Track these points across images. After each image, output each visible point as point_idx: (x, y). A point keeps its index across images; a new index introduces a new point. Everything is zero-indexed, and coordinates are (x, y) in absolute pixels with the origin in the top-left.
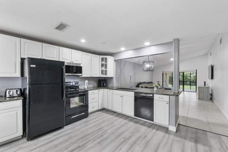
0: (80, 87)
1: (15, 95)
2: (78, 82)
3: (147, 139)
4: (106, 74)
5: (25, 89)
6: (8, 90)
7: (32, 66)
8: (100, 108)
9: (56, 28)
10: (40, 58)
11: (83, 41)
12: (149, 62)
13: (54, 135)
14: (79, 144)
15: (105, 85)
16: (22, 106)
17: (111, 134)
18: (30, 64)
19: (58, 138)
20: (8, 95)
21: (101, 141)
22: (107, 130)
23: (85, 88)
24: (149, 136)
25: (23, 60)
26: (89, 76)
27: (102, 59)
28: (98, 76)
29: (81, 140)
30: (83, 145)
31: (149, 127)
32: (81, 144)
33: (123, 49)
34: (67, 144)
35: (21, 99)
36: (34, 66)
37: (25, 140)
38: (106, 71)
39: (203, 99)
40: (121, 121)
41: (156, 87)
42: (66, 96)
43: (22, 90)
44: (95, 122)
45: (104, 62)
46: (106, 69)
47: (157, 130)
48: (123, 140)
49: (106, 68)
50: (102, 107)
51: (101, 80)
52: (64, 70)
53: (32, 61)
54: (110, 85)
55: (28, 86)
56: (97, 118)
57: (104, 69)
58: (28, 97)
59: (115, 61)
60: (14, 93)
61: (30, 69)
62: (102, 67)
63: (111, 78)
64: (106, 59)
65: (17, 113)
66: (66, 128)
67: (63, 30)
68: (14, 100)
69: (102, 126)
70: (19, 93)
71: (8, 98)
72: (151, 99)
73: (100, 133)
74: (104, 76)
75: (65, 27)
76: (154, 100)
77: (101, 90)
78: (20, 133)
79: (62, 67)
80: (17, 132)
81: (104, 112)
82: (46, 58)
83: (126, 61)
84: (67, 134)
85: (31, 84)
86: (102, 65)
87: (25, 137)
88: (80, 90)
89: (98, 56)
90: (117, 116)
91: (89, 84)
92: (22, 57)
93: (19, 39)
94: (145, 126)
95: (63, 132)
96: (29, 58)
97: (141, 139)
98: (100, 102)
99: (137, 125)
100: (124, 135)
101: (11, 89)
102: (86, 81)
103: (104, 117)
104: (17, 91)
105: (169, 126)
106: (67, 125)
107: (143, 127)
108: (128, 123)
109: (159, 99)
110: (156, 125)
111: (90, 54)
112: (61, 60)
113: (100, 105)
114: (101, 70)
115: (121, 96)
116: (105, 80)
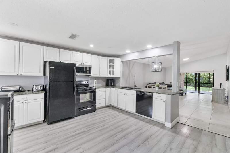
0: (90, 86)
1: (39, 89)
2: (88, 81)
3: (141, 131)
4: (114, 75)
5: (46, 86)
6: (35, 86)
7: (51, 67)
8: (107, 105)
9: (69, 38)
10: (57, 61)
11: (92, 46)
12: (157, 63)
13: (67, 123)
14: (84, 130)
15: (112, 84)
16: (44, 98)
17: (112, 125)
18: (50, 66)
19: (69, 125)
20: (34, 90)
21: (102, 129)
22: (109, 122)
23: (94, 87)
24: (144, 129)
25: (45, 63)
26: (98, 76)
27: (110, 61)
28: (106, 76)
29: (86, 128)
30: (87, 131)
31: (147, 122)
32: (86, 130)
33: (128, 51)
34: (75, 129)
35: (43, 93)
36: (53, 68)
37: (46, 124)
38: (113, 71)
39: (217, 101)
40: (123, 116)
41: (157, 87)
42: (77, 92)
43: (44, 86)
44: (101, 115)
45: (111, 64)
46: (113, 70)
47: (154, 125)
48: (121, 130)
49: (113, 68)
50: (109, 104)
51: (109, 79)
52: (76, 70)
53: (52, 63)
54: (117, 85)
55: (48, 83)
56: (102, 112)
57: (111, 69)
58: (48, 91)
59: (122, 62)
60: (39, 88)
61: (50, 69)
62: (110, 68)
63: (118, 78)
64: (113, 60)
65: (40, 103)
66: (76, 118)
67: (75, 38)
68: (39, 93)
69: (105, 119)
70: (42, 88)
71: (35, 91)
72: (151, 98)
73: (103, 124)
74: (112, 76)
75: (76, 37)
76: (153, 99)
77: (108, 88)
78: (42, 118)
79: (74, 68)
80: (40, 117)
81: (110, 108)
82: (62, 61)
83: (135, 62)
84: (77, 123)
85: (51, 81)
86: (110, 66)
87: (46, 122)
88: (89, 88)
89: (106, 58)
90: (121, 112)
91: (98, 83)
92: (44, 61)
93: (43, 47)
94: (144, 121)
95: (73, 121)
96: (49, 61)
97: (136, 131)
98: (107, 99)
99: (137, 120)
100: (122, 127)
101: (37, 85)
102: (95, 80)
103: (109, 112)
104: (41, 87)
105: (165, 122)
106: (77, 116)
107: (141, 122)
108: (129, 118)
109: (157, 97)
110: (155, 121)
111: (99, 57)
112: (74, 63)
113: (107, 102)
114: (108, 70)
115: (125, 95)
116: (113, 80)
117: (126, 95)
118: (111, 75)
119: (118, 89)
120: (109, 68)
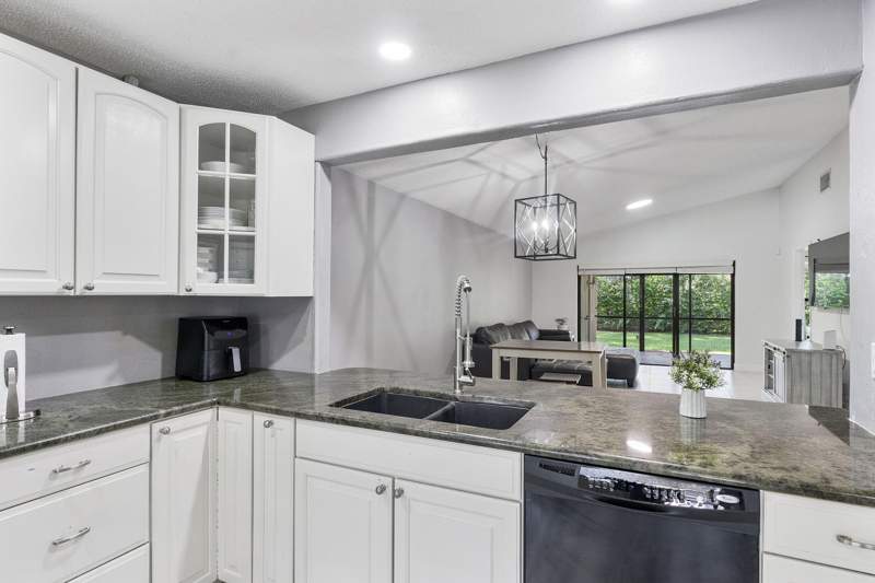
4: (250, 276)
15: (237, 367)
26: (50, 285)
27: (211, 145)
28: (166, 286)
38: (245, 245)
45: (225, 171)
46: (242, 231)
49: (245, 216)
51: (200, 321)
54: (284, 363)
57: (223, 222)
59: (327, 165)
62: (211, 210)
63: (297, 307)
74: (231, 288)
86: (210, 194)
89: (170, 107)
114: (192, 229)
115: (381, 490)
116: (239, 323)
117: (398, 493)
118: (220, 276)
119: (302, 424)
120: (201, 214)
